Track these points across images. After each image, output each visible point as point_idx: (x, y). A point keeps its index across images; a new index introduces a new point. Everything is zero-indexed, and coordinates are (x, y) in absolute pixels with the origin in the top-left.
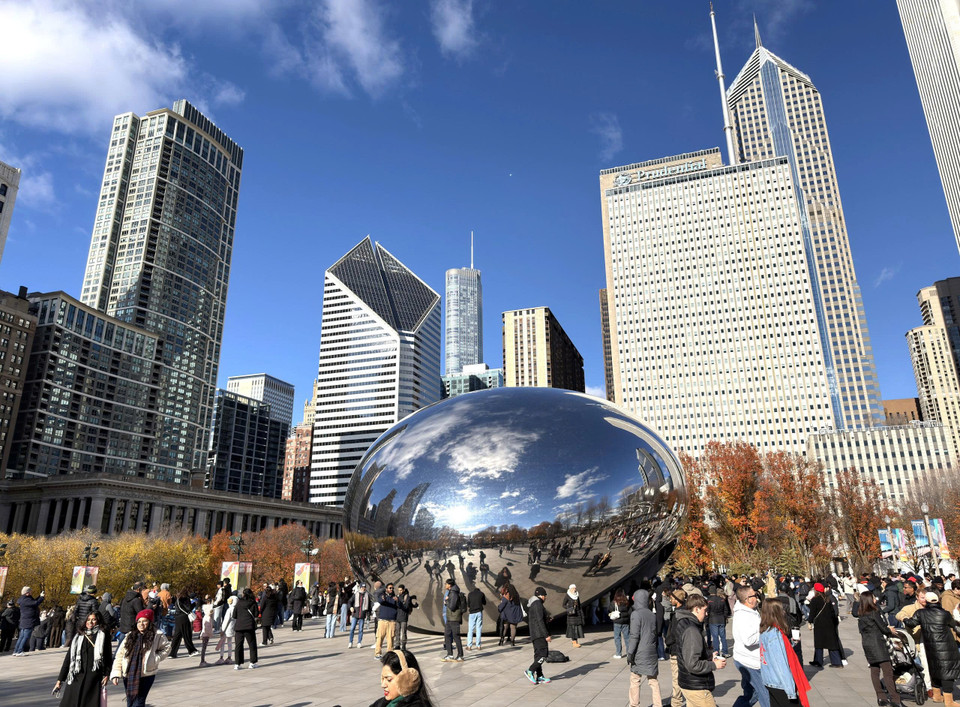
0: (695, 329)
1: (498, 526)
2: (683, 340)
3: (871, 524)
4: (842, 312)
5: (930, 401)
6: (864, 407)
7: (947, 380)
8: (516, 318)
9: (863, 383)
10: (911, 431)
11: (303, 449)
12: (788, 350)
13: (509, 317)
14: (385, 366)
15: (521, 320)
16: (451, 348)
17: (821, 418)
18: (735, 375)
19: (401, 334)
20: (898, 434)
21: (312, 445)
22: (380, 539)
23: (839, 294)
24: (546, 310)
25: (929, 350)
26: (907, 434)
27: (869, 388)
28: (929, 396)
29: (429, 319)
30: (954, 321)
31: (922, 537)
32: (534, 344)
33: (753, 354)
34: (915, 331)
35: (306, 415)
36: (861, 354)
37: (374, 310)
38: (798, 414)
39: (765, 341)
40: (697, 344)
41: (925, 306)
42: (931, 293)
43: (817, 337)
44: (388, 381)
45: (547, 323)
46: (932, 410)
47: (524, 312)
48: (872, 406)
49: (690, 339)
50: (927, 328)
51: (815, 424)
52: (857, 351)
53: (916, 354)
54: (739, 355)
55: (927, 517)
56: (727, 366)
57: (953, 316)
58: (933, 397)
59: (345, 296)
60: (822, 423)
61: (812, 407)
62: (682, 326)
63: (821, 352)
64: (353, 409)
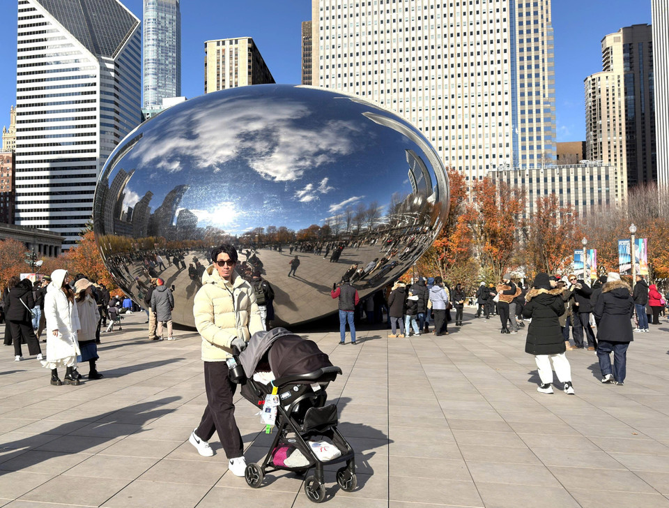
0: (395, 65)
1: (265, 228)
2: (382, 77)
3: (563, 246)
4: (533, 54)
5: (595, 144)
6: (539, 147)
7: (614, 125)
8: (218, 48)
9: (542, 125)
10: (580, 170)
11: (5, 175)
12: (479, 89)
13: (212, 47)
14: (85, 93)
15: (224, 50)
16: (149, 80)
17: (501, 156)
18: (427, 113)
19: (100, 61)
20: (568, 173)
21: (14, 171)
22: (140, 240)
23: (533, 36)
24: (250, 41)
25: (603, 96)
26: (576, 172)
27: (546, 129)
28: (595, 140)
29: (129, 46)
30: (631, 68)
31: (625, 255)
32: (236, 77)
33: (446, 92)
34: (593, 77)
35: (4, 142)
36: (544, 96)
37: (72, 33)
38: (481, 152)
39: (459, 80)
40: (395, 81)
41: (607, 52)
42: (616, 40)
43: (508, 77)
44: (88, 110)
45: (249, 55)
46: (596, 153)
47: (227, 42)
48: (546, 147)
49: (388, 76)
50: (606, 74)
51: (494, 161)
52: (541, 94)
53: (591, 99)
54: (433, 93)
55: (633, 237)
56: (420, 104)
57: (631, 63)
58: (599, 140)
59: (40, 16)
60: (501, 161)
61: (494, 146)
62: (382, 62)
63: (509, 93)
64: (54, 136)
